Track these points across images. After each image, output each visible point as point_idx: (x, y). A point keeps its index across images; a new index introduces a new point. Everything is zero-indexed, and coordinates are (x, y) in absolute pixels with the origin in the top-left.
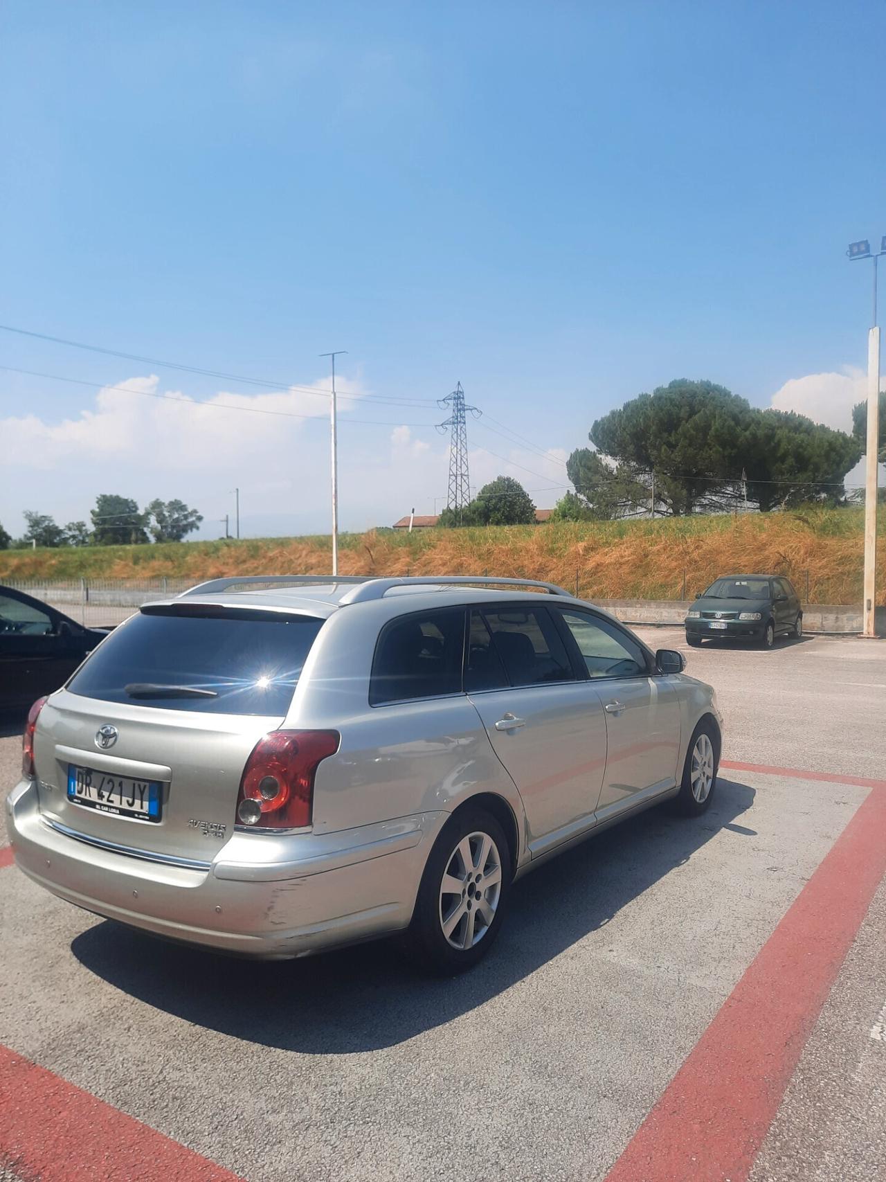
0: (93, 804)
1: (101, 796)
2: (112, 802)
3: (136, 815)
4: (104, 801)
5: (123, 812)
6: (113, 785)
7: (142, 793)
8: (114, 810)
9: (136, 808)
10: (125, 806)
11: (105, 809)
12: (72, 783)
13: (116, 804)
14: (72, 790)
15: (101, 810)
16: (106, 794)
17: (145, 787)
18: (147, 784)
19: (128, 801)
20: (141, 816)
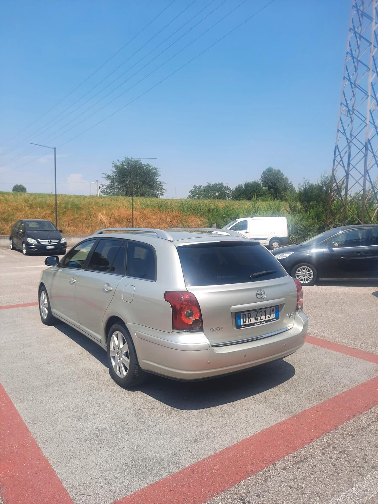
0: (253, 324)
1: (256, 319)
2: (262, 319)
3: (272, 320)
4: (259, 321)
5: (266, 321)
6: (262, 313)
7: (273, 311)
8: (263, 322)
9: (271, 318)
10: (267, 319)
11: (259, 324)
12: (239, 320)
13: (264, 319)
14: (239, 323)
15: (257, 325)
16: (259, 318)
17: (274, 309)
18: (274, 307)
19: (268, 317)
20: (273, 320)
